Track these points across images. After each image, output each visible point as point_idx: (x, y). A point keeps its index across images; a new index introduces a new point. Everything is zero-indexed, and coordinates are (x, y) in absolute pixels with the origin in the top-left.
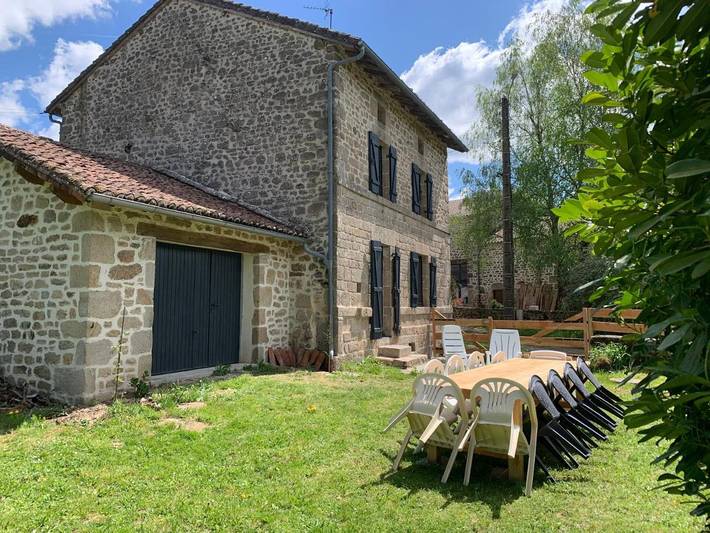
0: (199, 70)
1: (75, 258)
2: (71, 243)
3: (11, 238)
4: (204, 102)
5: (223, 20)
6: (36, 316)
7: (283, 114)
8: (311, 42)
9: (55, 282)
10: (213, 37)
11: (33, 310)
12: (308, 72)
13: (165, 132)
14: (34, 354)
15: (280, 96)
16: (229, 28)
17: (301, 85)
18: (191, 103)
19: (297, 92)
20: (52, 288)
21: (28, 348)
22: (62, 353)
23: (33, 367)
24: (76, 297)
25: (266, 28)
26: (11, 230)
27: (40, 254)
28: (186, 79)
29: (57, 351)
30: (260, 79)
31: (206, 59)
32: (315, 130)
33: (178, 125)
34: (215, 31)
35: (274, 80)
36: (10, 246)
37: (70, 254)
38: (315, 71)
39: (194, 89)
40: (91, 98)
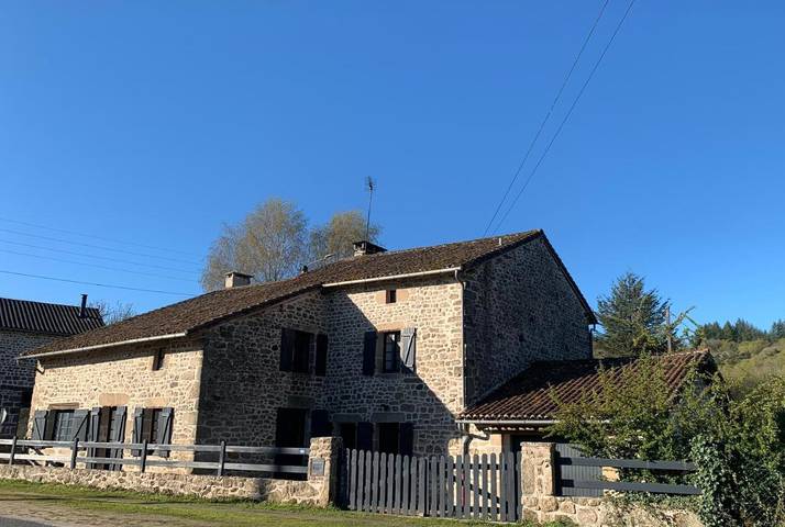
5: (559, 272)
25: (571, 290)
35: (575, 326)
40: (494, 278)
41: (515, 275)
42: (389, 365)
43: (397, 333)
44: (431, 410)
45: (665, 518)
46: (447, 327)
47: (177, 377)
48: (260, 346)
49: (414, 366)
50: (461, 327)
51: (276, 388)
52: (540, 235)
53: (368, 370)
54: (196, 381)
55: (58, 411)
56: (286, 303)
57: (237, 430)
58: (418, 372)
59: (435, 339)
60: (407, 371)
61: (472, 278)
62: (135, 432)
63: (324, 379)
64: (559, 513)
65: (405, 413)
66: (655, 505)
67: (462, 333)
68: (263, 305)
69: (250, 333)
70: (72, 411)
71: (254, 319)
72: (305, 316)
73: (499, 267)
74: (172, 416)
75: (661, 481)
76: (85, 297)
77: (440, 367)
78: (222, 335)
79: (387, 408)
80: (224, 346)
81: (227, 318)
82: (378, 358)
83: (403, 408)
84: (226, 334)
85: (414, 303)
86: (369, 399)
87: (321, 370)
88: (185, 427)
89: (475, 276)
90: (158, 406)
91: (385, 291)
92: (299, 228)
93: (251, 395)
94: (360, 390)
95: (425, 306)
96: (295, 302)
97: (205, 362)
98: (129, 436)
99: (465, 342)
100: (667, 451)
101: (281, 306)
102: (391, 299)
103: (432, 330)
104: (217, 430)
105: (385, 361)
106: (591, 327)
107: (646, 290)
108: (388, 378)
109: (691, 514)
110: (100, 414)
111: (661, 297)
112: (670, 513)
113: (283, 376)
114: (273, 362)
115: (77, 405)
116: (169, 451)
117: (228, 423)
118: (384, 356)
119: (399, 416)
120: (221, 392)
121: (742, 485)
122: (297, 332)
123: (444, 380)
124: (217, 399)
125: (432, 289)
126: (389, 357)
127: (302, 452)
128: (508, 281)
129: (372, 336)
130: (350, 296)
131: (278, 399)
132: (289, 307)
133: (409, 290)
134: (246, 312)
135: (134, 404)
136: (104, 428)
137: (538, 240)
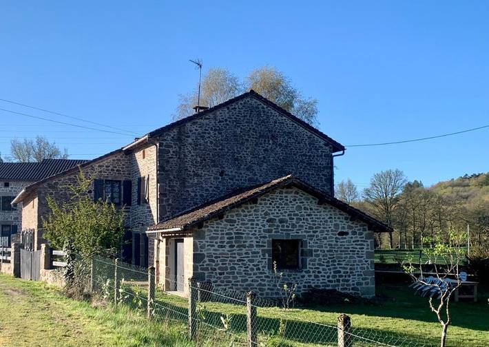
0: (269, 141)
1: (368, 249)
2: (365, 243)
3: (334, 239)
4: (272, 159)
5: (280, 118)
6: (351, 269)
7: (310, 173)
8: (323, 142)
9: (359, 257)
10: (275, 126)
11: (349, 267)
12: (321, 156)
13: (248, 169)
14: (351, 282)
15: (309, 164)
16: (283, 123)
17: (319, 161)
18: (264, 157)
19: (317, 164)
20: (357, 259)
21: (348, 281)
22: (364, 282)
23: (351, 288)
24: (369, 262)
25: (301, 129)
26: (334, 237)
27: (350, 247)
28: (261, 144)
29: (361, 281)
30: (299, 154)
31: (273, 136)
32: (325, 183)
33: (256, 168)
34: (276, 122)
35: (307, 156)
36: (334, 243)
37: (365, 247)
38: (325, 156)
39: (266, 150)
40: (189, 137)
41: (216, 130)
49: (148, 198)
52: (251, 94)
53: (139, 202)
56: (96, 165)
58: (149, 202)
60: (146, 202)
63: (131, 207)
67: (157, 177)
69: (70, 185)
72: (113, 170)
73: (195, 127)
80: (52, 194)
82: (142, 194)
84: (53, 187)
89: (169, 138)
91: (142, 151)
101: (92, 166)
122: (107, 180)
128: (207, 135)
129: (140, 180)
130: (136, 154)
132: (100, 166)
133: (147, 149)
137: (247, 99)
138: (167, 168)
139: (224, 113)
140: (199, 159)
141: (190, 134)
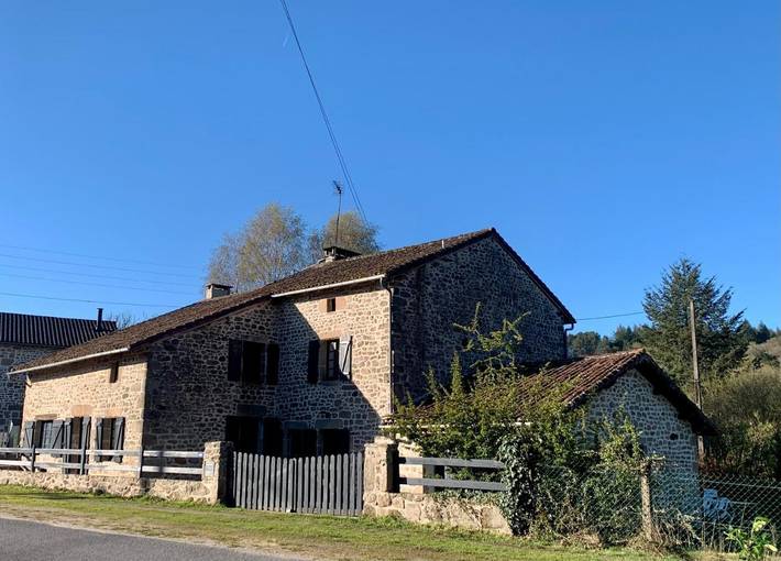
0: (510, 301)
3: (668, 445)
5: (518, 271)
7: (547, 350)
8: (556, 310)
10: (514, 281)
12: (555, 328)
15: (546, 338)
16: (521, 278)
17: (553, 335)
19: (552, 339)
24: (695, 478)
26: (668, 441)
27: (680, 455)
28: (503, 304)
30: (536, 323)
34: (515, 277)
35: (543, 326)
36: (668, 449)
37: (691, 456)
38: (558, 329)
39: (508, 313)
40: (428, 283)
41: (457, 278)
42: (331, 373)
43: (337, 341)
44: (364, 417)
45: (474, 512)
46: (378, 334)
47: (128, 389)
48: (206, 357)
49: (350, 373)
50: (389, 334)
51: (224, 397)
52: (492, 234)
53: (312, 379)
54: (141, 392)
55: (43, 422)
56: (233, 316)
57: (183, 437)
58: (354, 379)
59: (368, 346)
60: (344, 378)
61: (402, 285)
62: (97, 440)
63: (276, 387)
64: (392, 507)
65: (343, 419)
66: (466, 500)
67: (389, 340)
68: (208, 319)
69: (195, 345)
70: (52, 421)
71: (199, 332)
72: (254, 327)
73: (436, 271)
74: (123, 424)
75: (477, 478)
76: (101, 311)
77: (372, 374)
78: (167, 348)
79: (328, 415)
80: (168, 358)
81: (170, 332)
82: (321, 366)
83: (341, 416)
84: (170, 347)
85: (350, 311)
86: (312, 406)
87: (273, 380)
88: (134, 434)
89: (406, 282)
90: (113, 416)
91: (325, 300)
92: (297, 233)
93: (198, 404)
94: (306, 398)
95: (360, 314)
96: (243, 314)
97: (149, 375)
98: (93, 444)
99: (392, 348)
100: (483, 449)
101: (227, 318)
102: (332, 307)
103: (365, 337)
104: (163, 437)
105: (328, 369)
106: (566, 326)
107: (703, 279)
108: (328, 385)
109: (494, 508)
110: (71, 424)
111: (721, 287)
112: (478, 508)
113: (232, 385)
114: (221, 373)
115: (55, 416)
116: (121, 457)
117: (175, 431)
118: (328, 365)
119: (339, 423)
120: (166, 402)
121: (537, 482)
122: (247, 343)
123: (375, 386)
124: (163, 408)
125: (365, 296)
126: (331, 364)
127: (201, 455)
128: (448, 284)
129: (315, 344)
130: (297, 305)
131: (227, 407)
132: (237, 319)
133: (346, 297)
134: (189, 326)
135: (96, 414)
136: (75, 436)
137: (488, 240)
138: (403, 328)
139: (464, 256)
140: (439, 318)
141: (430, 280)
